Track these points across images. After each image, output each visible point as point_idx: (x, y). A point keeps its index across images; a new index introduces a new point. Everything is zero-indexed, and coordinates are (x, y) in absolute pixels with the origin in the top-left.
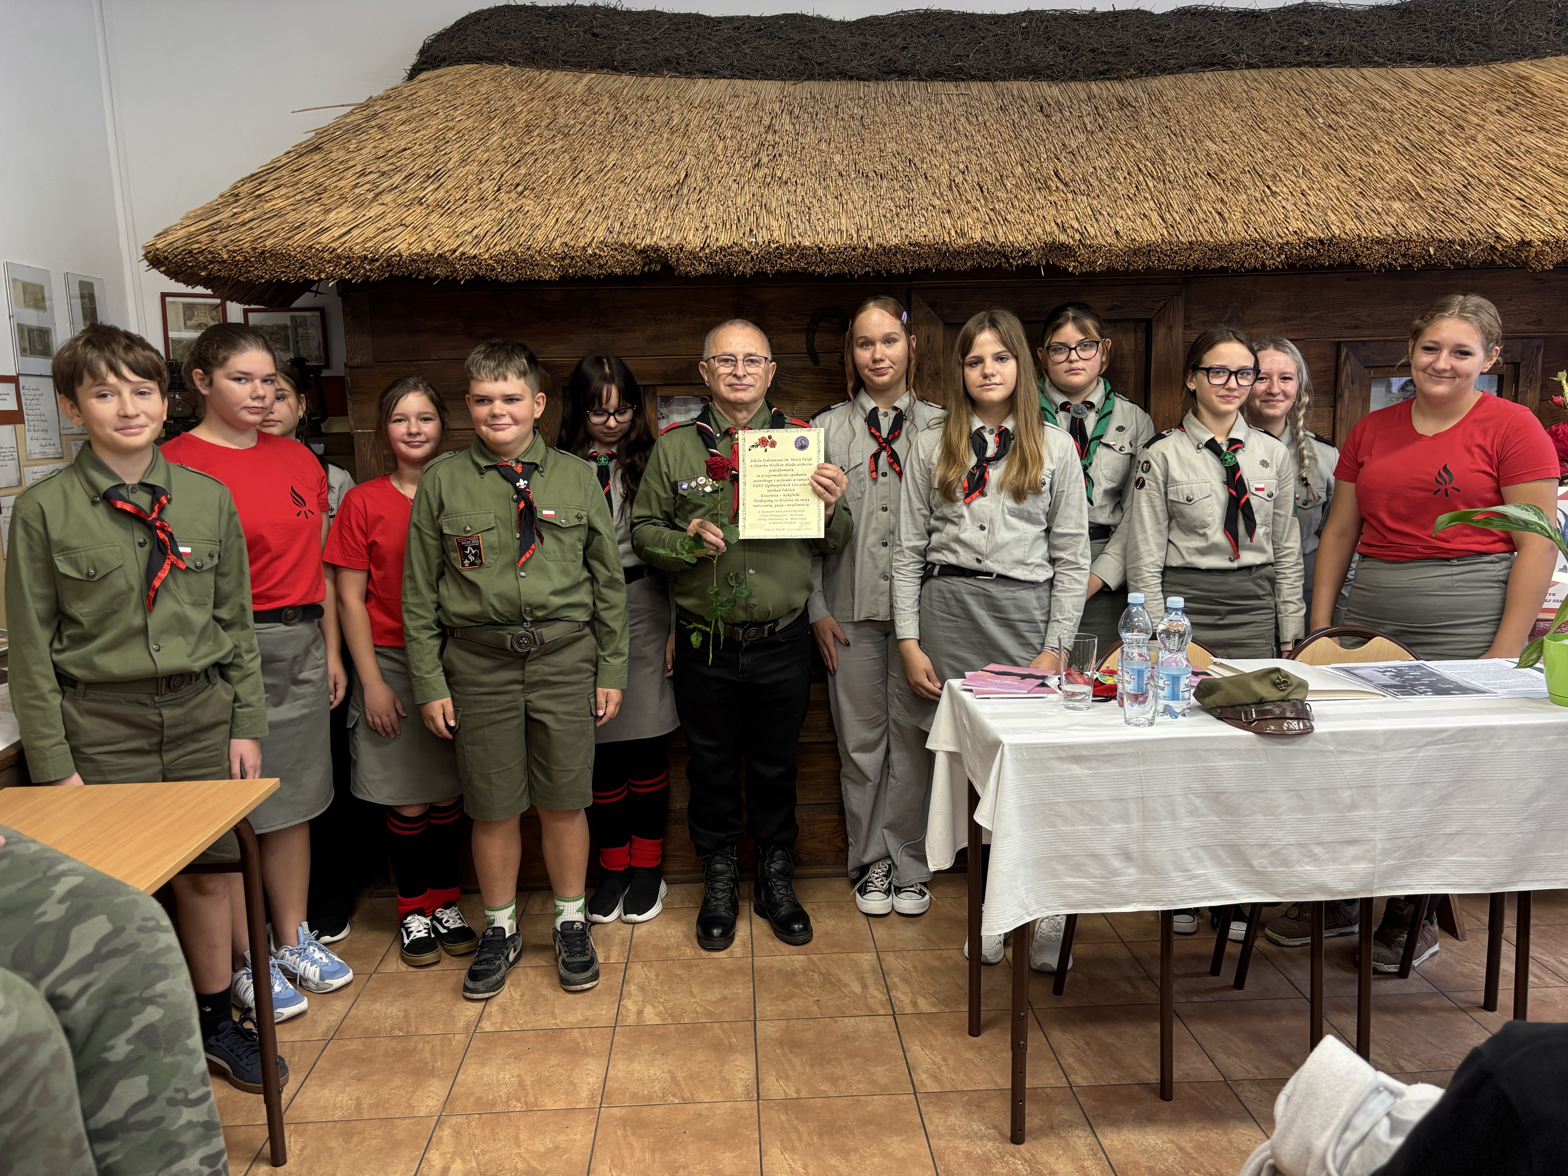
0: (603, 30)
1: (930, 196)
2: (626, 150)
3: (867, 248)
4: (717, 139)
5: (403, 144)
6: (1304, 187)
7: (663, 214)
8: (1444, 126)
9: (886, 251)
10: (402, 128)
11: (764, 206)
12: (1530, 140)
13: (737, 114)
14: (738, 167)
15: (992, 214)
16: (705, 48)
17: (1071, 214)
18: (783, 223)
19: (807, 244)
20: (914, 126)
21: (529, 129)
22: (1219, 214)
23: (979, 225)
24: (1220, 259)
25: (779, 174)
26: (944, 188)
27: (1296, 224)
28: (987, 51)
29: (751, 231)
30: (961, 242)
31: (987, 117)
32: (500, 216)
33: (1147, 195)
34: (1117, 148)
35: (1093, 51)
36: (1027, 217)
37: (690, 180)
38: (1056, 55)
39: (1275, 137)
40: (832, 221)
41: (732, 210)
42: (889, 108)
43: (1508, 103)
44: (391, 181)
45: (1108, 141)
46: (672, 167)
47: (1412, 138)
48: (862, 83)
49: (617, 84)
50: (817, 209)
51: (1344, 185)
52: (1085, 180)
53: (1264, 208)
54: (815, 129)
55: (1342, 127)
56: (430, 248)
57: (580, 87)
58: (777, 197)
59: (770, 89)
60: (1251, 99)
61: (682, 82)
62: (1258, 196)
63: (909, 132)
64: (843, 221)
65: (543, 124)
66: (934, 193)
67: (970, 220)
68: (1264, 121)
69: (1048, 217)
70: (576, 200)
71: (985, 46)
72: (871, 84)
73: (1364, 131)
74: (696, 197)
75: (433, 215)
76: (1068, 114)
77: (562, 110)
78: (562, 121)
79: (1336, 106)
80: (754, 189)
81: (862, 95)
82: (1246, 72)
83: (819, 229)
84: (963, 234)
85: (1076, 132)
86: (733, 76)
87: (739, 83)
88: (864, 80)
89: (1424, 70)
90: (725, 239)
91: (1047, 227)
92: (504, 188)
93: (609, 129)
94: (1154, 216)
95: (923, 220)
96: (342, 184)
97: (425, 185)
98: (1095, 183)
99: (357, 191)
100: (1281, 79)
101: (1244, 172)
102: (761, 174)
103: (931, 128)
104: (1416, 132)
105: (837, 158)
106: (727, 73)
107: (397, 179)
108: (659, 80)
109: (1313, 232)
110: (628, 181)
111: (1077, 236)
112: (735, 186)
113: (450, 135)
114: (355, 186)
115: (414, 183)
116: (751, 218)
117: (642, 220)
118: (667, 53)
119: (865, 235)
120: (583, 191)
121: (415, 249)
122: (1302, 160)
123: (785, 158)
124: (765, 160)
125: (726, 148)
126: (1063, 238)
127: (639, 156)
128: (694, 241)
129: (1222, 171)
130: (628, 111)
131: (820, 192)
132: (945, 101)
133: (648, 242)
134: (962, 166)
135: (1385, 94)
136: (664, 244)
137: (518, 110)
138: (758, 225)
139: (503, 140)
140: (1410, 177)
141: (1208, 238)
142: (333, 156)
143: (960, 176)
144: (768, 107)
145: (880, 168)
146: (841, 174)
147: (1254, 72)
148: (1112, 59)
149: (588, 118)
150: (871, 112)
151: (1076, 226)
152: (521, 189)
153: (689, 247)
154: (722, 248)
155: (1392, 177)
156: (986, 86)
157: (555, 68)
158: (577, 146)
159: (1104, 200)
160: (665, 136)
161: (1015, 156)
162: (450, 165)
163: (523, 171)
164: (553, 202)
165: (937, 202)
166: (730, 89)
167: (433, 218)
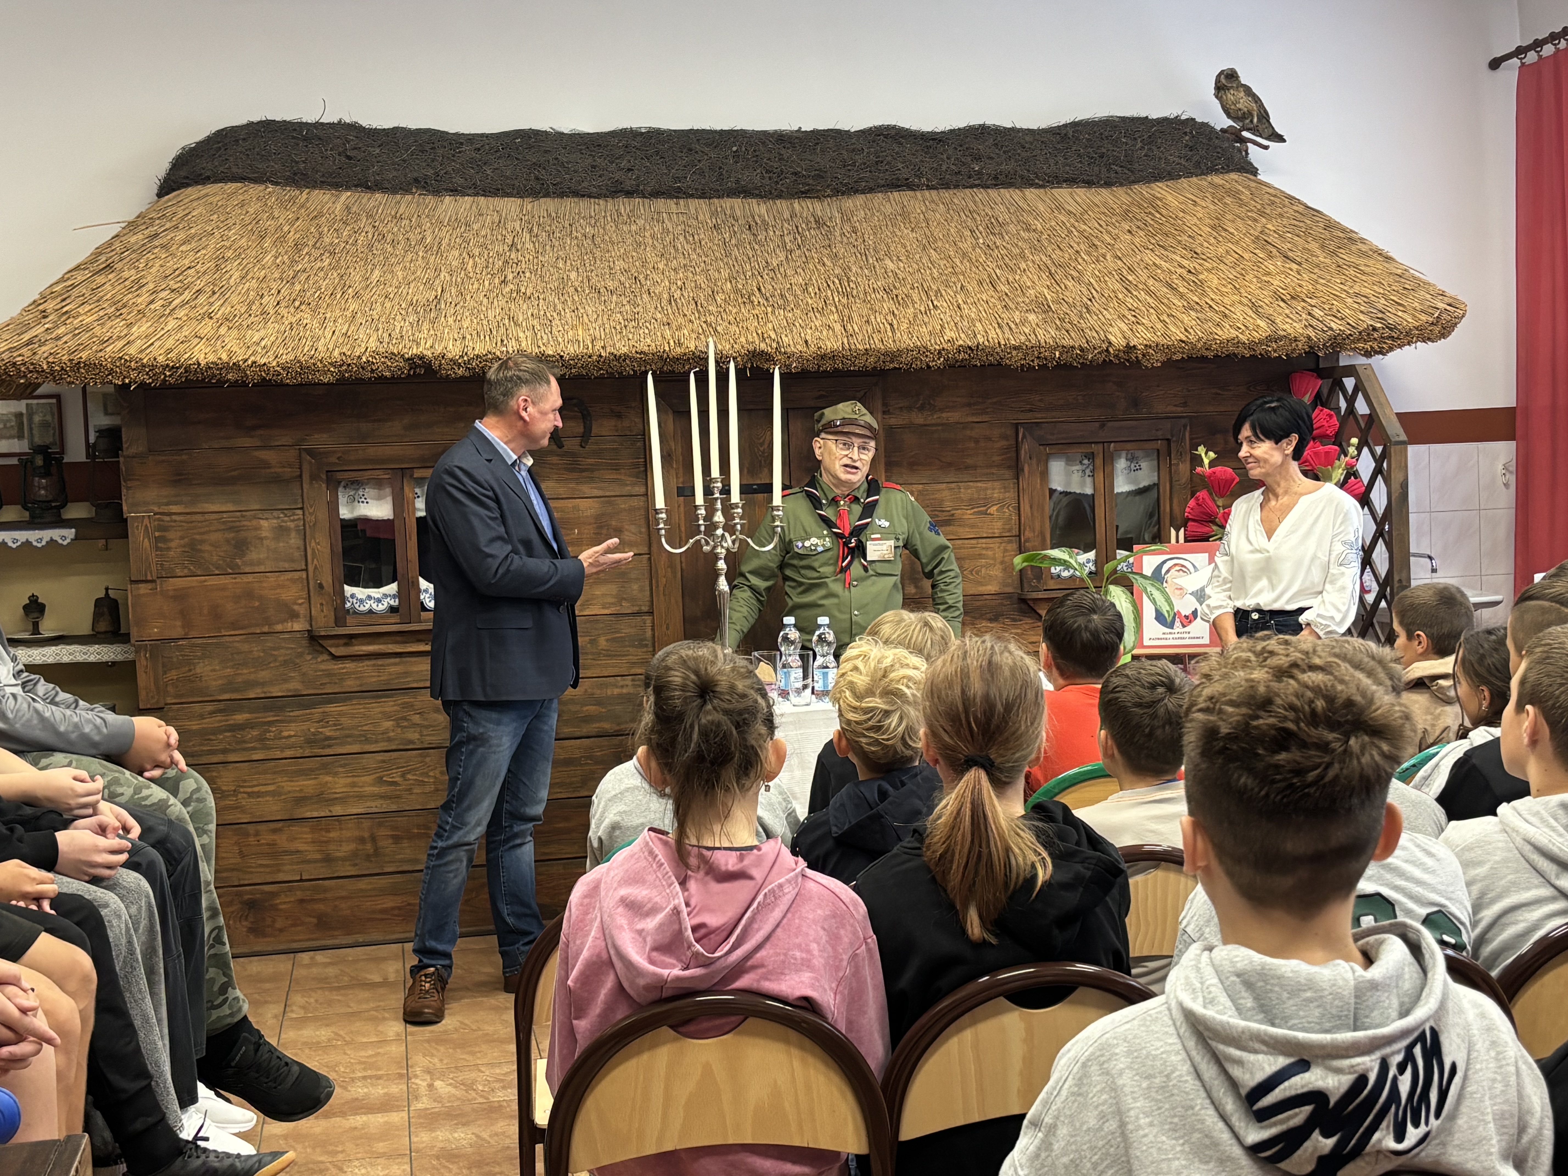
0: (356, 152)
1: (652, 310)
2: (387, 266)
3: (600, 356)
4: (467, 257)
5: (186, 262)
6: (960, 301)
7: (426, 326)
8: (1082, 246)
9: (617, 358)
10: (184, 248)
11: (511, 318)
12: (1149, 257)
13: (483, 233)
14: (487, 283)
15: (704, 326)
16: (450, 169)
17: (770, 325)
18: (528, 334)
19: (551, 353)
20: (639, 245)
21: (298, 247)
22: (891, 325)
23: (694, 336)
24: (892, 361)
25: (523, 290)
26: (664, 302)
27: (949, 334)
28: (702, 173)
29: (502, 341)
30: (679, 350)
31: (702, 236)
32: (283, 329)
33: (834, 309)
34: (811, 266)
35: (795, 174)
36: (733, 328)
37: (447, 295)
38: (763, 178)
39: (942, 256)
40: (571, 333)
41: (485, 322)
42: (617, 227)
43: (1139, 223)
44: (182, 298)
45: (804, 259)
46: (429, 284)
47: (1053, 256)
48: (592, 200)
49: (372, 204)
50: (558, 322)
51: (993, 300)
52: (782, 296)
53: (926, 320)
54: (553, 247)
55: (997, 247)
56: (224, 357)
57: (339, 206)
58: (523, 311)
59: (510, 206)
60: (927, 221)
61: (430, 200)
62: (923, 309)
63: (635, 250)
64: (580, 333)
65: (310, 243)
66: (656, 308)
67: (686, 332)
68: (936, 241)
69: (752, 329)
70: (348, 314)
71: (700, 169)
72: (601, 202)
73: (1016, 251)
74: (452, 311)
75: (222, 328)
76: (772, 233)
77: (326, 229)
78: (327, 240)
79: (995, 227)
80: (503, 303)
81: (593, 214)
82: (927, 193)
83: (560, 340)
84: (680, 345)
85: (778, 252)
86: (476, 194)
87: (482, 199)
88: (595, 197)
89: (1078, 191)
90: (480, 348)
91: (749, 337)
92: (283, 304)
93: (370, 247)
94: (838, 327)
95: (647, 331)
96: (140, 300)
97: (211, 300)
98: (790, 298)
99: (152, 306)
100: (955, 201)
101: (913, 288)
102: (508, 289)
103: (654, 247)
104: (1058, 252)
105: (573, 275)
106: (470, 191)
107: (187, 295)
108: (409, 197)
109: (963, 340)
110: (391, 296)
111: (774, 345)
112: (485, 301)
113: (229, 254)
114: (152, 302)
115: (202, 299)
116: (502, 330)
117: (407, 331)
118: (416, 175)
119: (599, 345)
120: (353, 306)
121: (212, 358)
122: (961, 277)
123: (528, 274)
124: (510, 277)
125: (475, 265)
126: (763, 346)
127: (400, 274)
128: (454, 350)
129: (895, 287)
130: (385, 230)
131: (560, 307)
132: (666, 221)
133: (415, 351)
134: (679, 283)
135: (1038, 215)
136: (428, 353)
137: (286, 229)
138: (507, 335)
139: (276, 258)
140: (1046, 291)
141: (880, 345)
142: (126, 274)
143: (679, 292)
144: (509, 226)
145: (611, 285)
146: (576, 290)
147: (934, 193)
148: (811, 182)
149: (350, 236)
150: (601, 231)
151: (773, 336)
152: (298, 302)
153: (450, 356)
154: (477, 356)
155: (1032, 292)
156: (703, 204)
157: (314, 187)
158: (342, 263)
159: (798, 312)
160: (421, 254)
161: (725, 273)
162: (232, 282)
163: (298, 287)
164: (328, 316)
165: (659, 316)
166: (474, 208)
167: (223, 330)
